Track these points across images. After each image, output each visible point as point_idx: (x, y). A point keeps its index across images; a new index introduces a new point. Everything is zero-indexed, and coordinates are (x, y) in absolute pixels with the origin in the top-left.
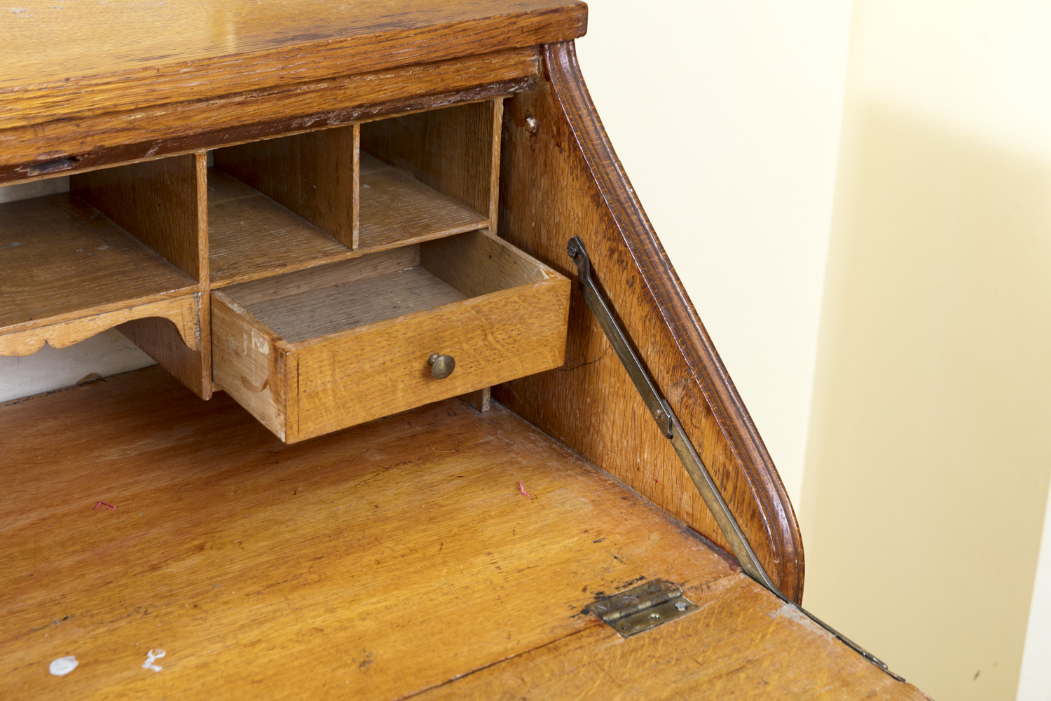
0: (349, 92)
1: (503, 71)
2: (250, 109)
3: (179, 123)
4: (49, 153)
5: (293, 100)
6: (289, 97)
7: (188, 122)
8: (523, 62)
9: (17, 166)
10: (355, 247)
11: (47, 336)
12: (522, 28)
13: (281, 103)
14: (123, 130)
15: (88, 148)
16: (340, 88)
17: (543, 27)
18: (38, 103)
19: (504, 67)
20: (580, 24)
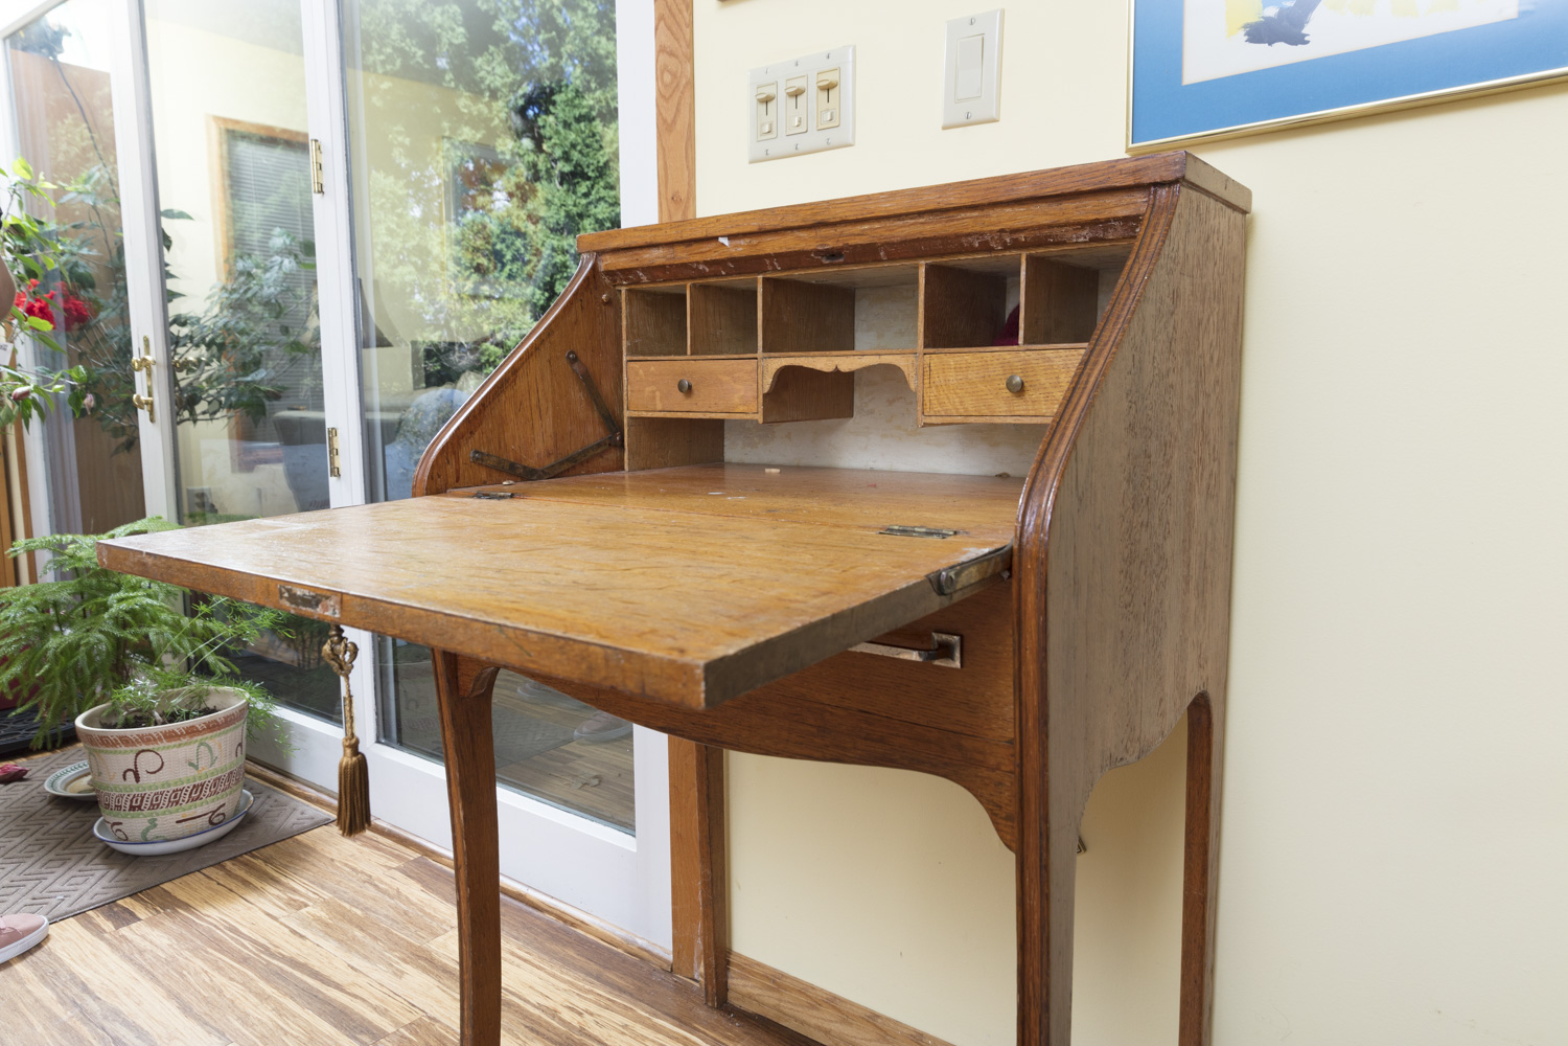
0: (992, 219)
1: (1116, 209)
2: (928, 227)
3: (887, 233)
4: (821, 245)
5: (955, 222)
6: (953, 221)
7: (893, 233)
8: (1135, 203)
9: (811, 252)
10: (1021, 341)
11: (837, 362)
12: (1121, 170)
13: (947, 224)
14: (858, 235)
15: (841, 245)
16: (987, 216)
17: (1140, 170)
18: (809, 212)
19: (1117, 206)
20: (1177, 167)
